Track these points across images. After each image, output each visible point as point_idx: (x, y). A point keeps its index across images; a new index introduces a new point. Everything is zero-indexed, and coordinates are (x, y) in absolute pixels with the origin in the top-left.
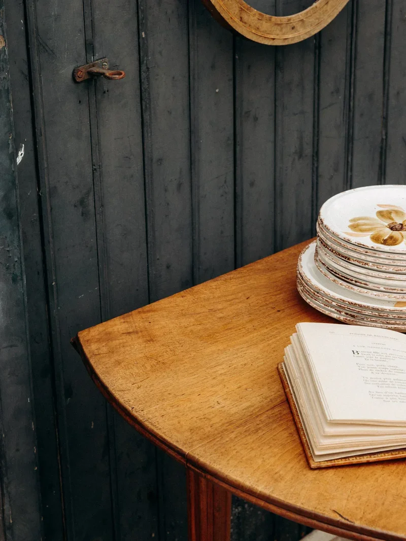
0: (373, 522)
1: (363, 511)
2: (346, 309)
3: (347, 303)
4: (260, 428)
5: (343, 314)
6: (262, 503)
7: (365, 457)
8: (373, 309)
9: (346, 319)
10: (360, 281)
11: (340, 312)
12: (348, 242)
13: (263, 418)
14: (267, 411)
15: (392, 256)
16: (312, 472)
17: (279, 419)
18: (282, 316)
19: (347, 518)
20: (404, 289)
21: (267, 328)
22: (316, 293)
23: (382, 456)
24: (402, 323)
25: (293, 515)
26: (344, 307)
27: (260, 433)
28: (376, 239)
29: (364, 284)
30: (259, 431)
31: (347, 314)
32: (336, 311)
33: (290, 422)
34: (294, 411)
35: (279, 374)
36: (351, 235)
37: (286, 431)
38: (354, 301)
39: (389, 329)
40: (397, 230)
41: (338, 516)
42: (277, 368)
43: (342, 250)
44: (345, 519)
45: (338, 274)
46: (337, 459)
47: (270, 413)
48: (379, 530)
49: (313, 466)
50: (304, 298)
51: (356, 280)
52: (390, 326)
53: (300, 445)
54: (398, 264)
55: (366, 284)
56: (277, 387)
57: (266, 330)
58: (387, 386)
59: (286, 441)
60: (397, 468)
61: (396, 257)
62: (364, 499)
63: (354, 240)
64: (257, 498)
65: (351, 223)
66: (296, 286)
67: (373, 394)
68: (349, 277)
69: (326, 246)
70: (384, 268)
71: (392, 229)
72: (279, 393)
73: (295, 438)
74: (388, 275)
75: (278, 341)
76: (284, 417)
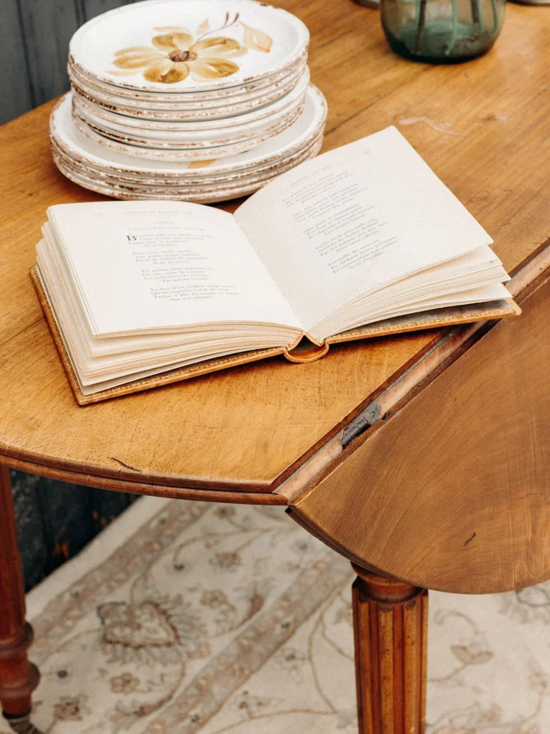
0: (166, 466)
1: (152, 454)
2: (120, 180)
3: (120, 171)
4: (7, 361)
5: (117, 187)
6: (14, 463)
7: (153, 380)
8: (157, 176)
9: (122, 194)
10: (135, 138)
11: (113, 185)
12: (110, 84)
13: (12, 344)
14: (17, 335)
15: (173, 97)
16: (81, 410)
17: (34, 344)
18: (36, 200)
19: (131, 466)
20: (195, 142)
21: (14, 220)
22: (77, 163)
23: (176, 376)
24: (199, 191)
25: (57, 473)
26: (117, 178)
27: (8, 366)
28: (151, 76)
29: (141, 142)
30: (7, 364)
31: (122, 187)
32: (107, 185)
33: (50, 347)
34: (54, 330)
35: (33, 282)
36: (116, 74)
37: (43, 360)
38: (129, 168)
39: (182, 200)
40: (180, 60)
41: (119, 464)
42: (30, 274)
43: (104, 98)
44: (128, 467)
45: (104, 132)
46: (114, 388)
47: (20, 337)
48: (175, 475)
49: (81, 402)
50: (63, 171)
51: (130, 137)
52: (183, 197)
53: (64, 375)
54: (184, 108)
55: (144, 142)
56: (30, 300)
57: (12, 224)
58: (176, 278)
59: (45, 372)
60: (199, 389)
61: (179, 98)
62: (154, 437)
63: (118, 80)
64: (6, 456)
65: (116, 58)
66: (51, 157)
67: (156, 292)
68: (118, 134)
69: (82, 93)
70: (164, 116)
71: (173, 59)
72: (33, 308)
73: (56, 368)
74: (172, 126)
75: (31, 236)
76: (41, 340)
